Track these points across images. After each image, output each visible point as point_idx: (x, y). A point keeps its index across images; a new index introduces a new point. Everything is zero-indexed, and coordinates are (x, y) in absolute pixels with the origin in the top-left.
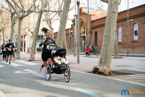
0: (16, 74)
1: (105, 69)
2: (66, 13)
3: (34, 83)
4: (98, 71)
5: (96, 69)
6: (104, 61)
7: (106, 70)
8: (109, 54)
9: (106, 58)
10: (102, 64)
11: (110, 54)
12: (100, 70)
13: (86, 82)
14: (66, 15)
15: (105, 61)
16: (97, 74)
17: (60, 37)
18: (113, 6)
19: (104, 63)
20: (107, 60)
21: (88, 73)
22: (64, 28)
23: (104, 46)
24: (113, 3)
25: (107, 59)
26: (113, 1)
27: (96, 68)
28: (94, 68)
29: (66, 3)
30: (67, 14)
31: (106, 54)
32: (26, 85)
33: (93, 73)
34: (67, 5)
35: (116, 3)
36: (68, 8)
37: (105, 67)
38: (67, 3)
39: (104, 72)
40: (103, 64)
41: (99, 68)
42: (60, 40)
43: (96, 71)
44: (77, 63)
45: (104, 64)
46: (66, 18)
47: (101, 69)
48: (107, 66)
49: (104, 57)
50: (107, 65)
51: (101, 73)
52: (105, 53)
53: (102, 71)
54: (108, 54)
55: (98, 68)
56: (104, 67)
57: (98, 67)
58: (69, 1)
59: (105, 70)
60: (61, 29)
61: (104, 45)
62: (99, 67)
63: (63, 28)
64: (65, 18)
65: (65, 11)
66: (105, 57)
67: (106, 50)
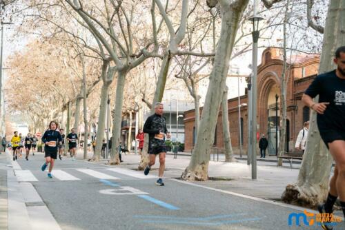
0: (103, 195)
1: (315, 193)
2: (225, 57)
3: (136, 216)
4: (296, 197)
5: (290, 192)
6: (311, 173)
7: (317, 196)
8: (323, 156)
9: (316, 165)
10: (307, 181)
11: (327, 155)
12: (302, 195)
13: (261, 220)
14: (225, 62)
15: (313, 173)
16: (294, 205)
17: (210, 114)
18: (336, 40)
19: (313, 177)
20: (319, 171)
21: (272, 202)
22: (218, 93)
23: (312, 136)
24: (335, 33)
25: (320, 167)
26: (336, 29)
27: (292, 190)
28: (287, 190)
29: (225, 36)
30: (227, 59)
31: (317, 155)
32: (118, 219)
33: (285, 202)
34: (228, 37)
35: (342, 32)
36: (230, 45)
37: (315, 188)
38: (229, 35)
39: (311, 199)
40: (309, 181)
41: (299, 190)
42: (209, 120)
43: (291, 196)
44: (251, 178)
45: (312, 180)
46: (224, 68)
47: (303, 192)
48: (321, 186)
49: (312, 162)
50: (320, 184)
51: (303, 203)
52: (314, 154)
53: (306, 197)
54: (321, 155)
55: (295, 188)
56: (312, 188)
57: (297, 188)
58: (232, 29)
59: (313, 196)
60: (212, 94)
61: (312, 133)
62: (300, 186)
63: (216, 93)
64: (221, 70)
65: (223, 54)
66: (314, 164)
67: (316, 146)
